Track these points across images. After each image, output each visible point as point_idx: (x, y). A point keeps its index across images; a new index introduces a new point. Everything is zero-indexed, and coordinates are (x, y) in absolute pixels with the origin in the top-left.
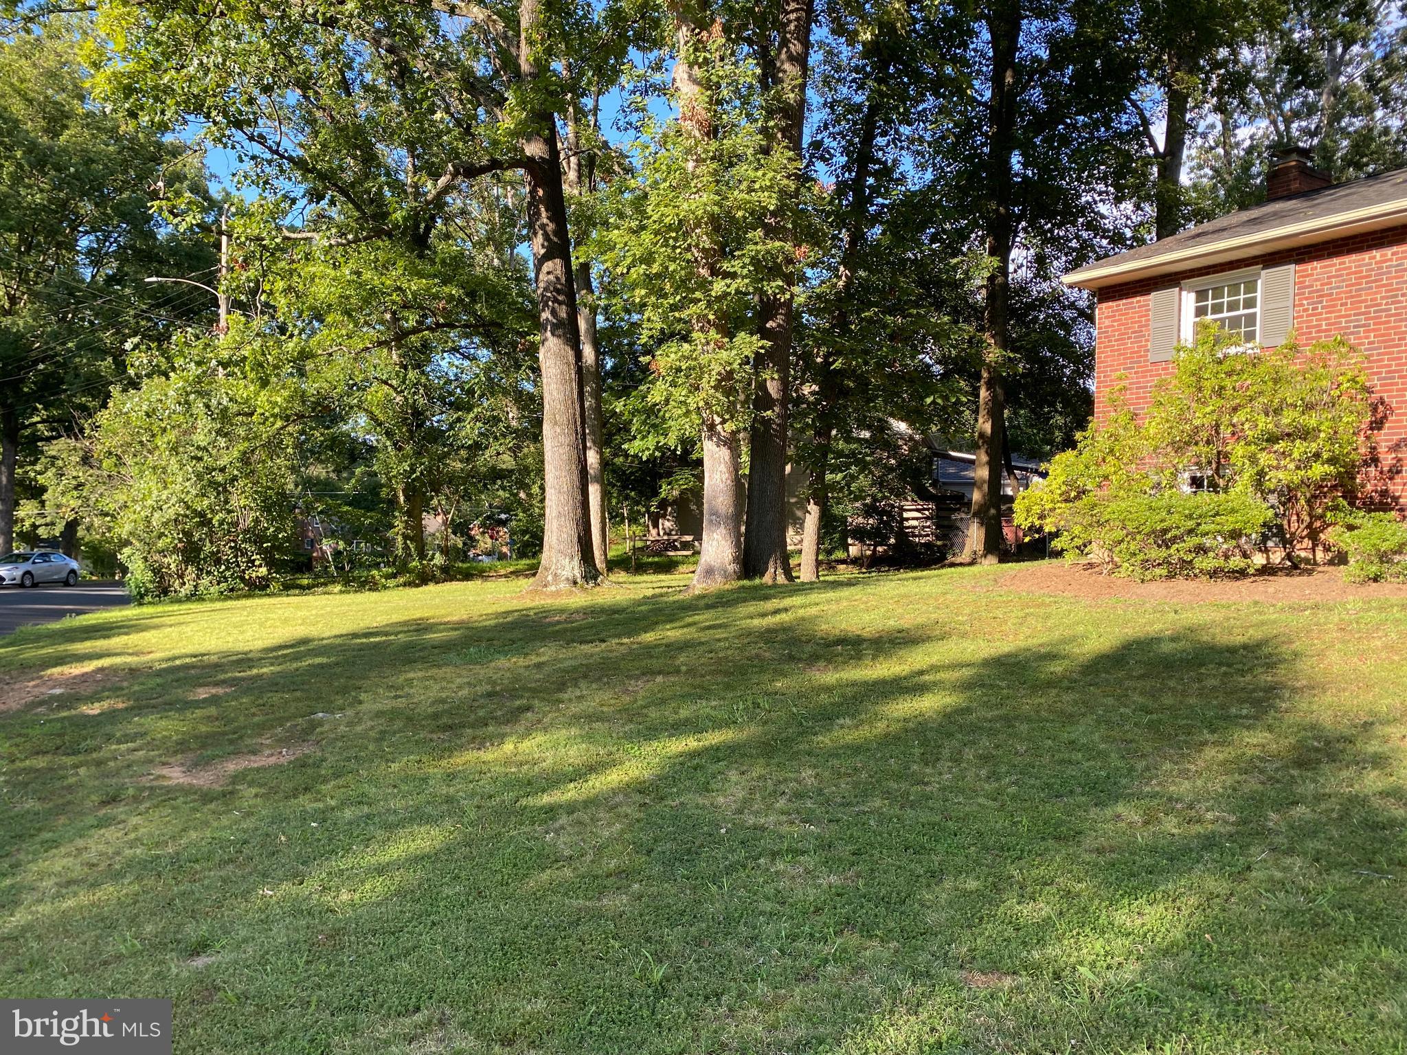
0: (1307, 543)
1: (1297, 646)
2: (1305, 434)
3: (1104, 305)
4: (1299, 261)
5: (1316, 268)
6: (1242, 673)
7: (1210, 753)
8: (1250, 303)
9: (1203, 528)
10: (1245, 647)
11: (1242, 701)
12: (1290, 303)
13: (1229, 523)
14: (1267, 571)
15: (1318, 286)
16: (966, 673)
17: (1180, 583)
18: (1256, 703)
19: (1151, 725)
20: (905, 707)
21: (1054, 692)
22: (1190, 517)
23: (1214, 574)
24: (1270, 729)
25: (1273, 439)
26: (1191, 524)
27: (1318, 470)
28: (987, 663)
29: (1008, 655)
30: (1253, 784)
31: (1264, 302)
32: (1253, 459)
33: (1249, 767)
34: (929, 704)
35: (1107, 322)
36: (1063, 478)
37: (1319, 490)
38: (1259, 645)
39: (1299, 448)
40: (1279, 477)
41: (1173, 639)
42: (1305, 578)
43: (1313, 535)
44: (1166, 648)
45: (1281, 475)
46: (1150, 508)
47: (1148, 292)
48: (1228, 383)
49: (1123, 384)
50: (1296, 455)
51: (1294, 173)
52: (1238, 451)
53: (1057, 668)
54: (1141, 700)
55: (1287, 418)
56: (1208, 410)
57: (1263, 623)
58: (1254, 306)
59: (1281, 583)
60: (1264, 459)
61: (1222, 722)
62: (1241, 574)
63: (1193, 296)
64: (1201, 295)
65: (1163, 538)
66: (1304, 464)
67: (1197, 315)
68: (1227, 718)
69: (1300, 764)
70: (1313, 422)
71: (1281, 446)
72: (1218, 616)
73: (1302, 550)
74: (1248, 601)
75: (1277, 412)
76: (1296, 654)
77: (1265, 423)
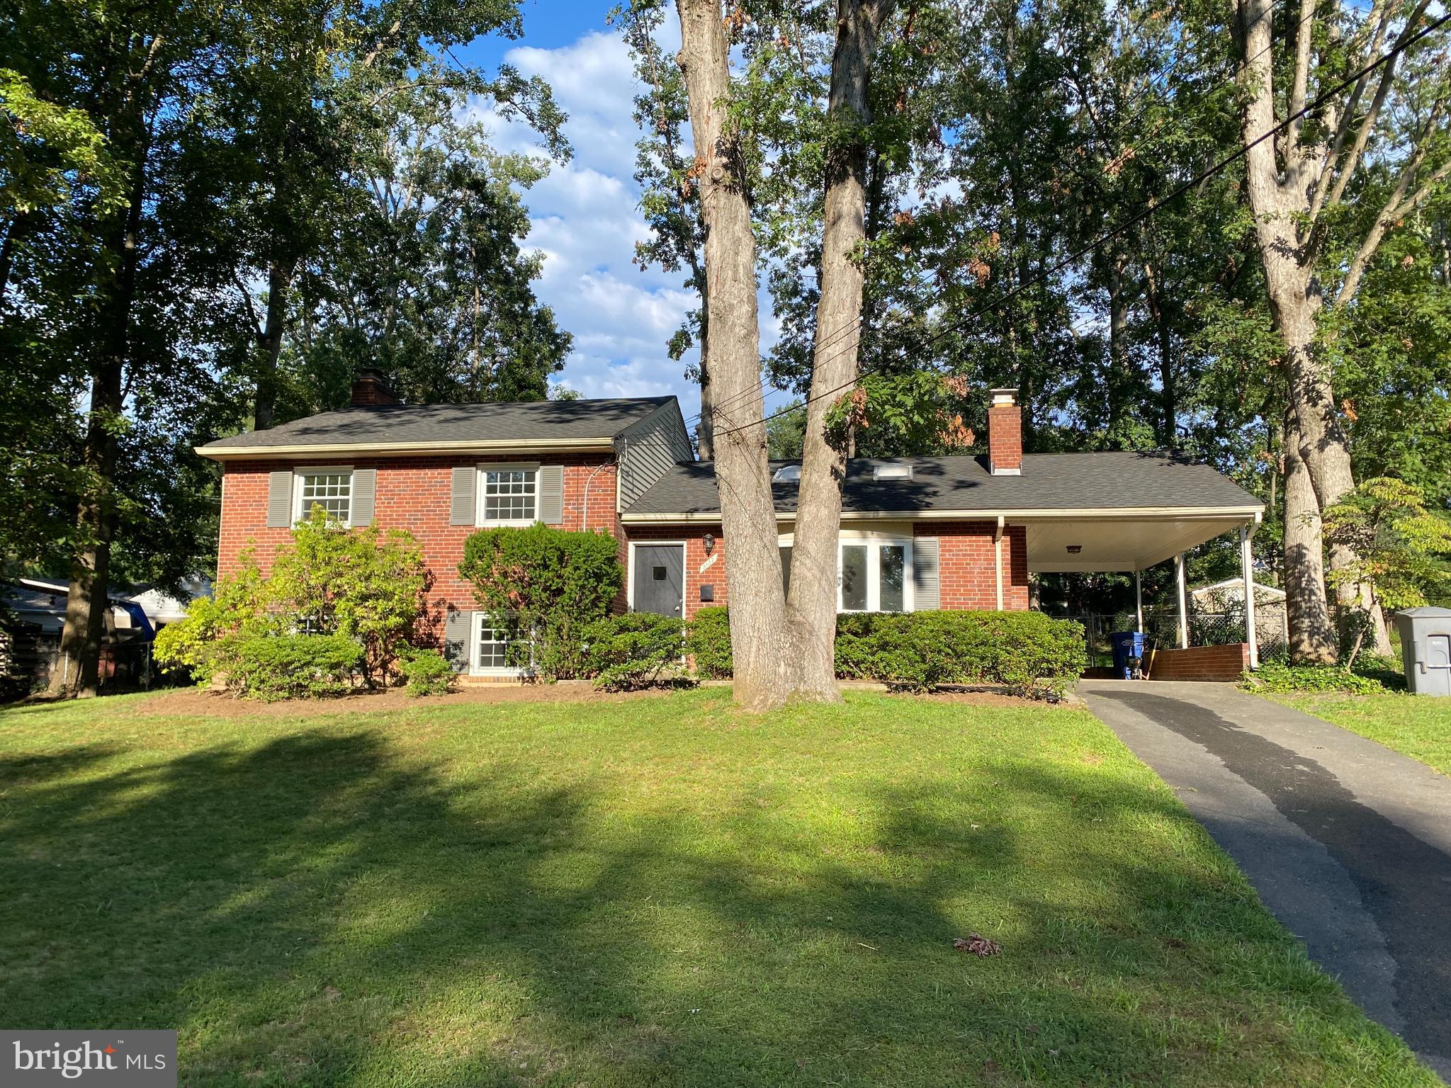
0: (379, 671)
1: (385, 734)
2: (387, 596)
3: (230, 475)
4: (379, 468)
5: (390, 474)
6: (355, 751)
7: (349, 790)
8: (345, 492)
9: (318, 660)
10: (354, 738)
11: (360, 766)
12: (372, 497)
13: (334, 657)
14: (357, 692)
15: (391, 487)
16: (166, 770)
17: (296, 702)
18: (367, 765)
19: (311, 782)
20: (131, 794)
21: (237, 775)
22: (308, 653)
23: (322, 695)
24: (377, 776)
25: (365, 598)
26: (309, 658)
27: (393, 621)
28: (175, 763)
29: (191, 757)
30: (375, 800)
31: (355, 493)
32: (351, 613)
33: (372, 793)
34: (146, 791)
35: (232, 490)
36: (202, 620)
37: (390, 633)
38: (363, 736)
39: (382, 605)
40: (367, 625)
41: (308, 737)
42: (381, 696)
43: (384, 665)
44: (304, 743)
45: (370, 624)
46: (278, 646)
47: (267, 471)
48: (334, 555)
49: (253, 546)
50: (379, 610)
51: (371, 388)
52: (341, 604)
53: (234, 761)
54: (300, 771)
55: (374, 585)
56: (320, 574)
57: (361, 725)
58: (347, 494)
59: (367, 699)
60: (359, 611)
61: (352, 776)
62: (340, 694)
63: (302, 479)
64: (309, 480)
65: (285, 668)
66: (384, 616)
67: (306, 495)
68: (354, 774)
69: (396, 789)
70: (390, 588)
71: (370, 603)
72: (331, 722)
73: (376, 676)
74: (347, 712)
75: (368, 578)
76: (385, 739)
77: (360, 587)
